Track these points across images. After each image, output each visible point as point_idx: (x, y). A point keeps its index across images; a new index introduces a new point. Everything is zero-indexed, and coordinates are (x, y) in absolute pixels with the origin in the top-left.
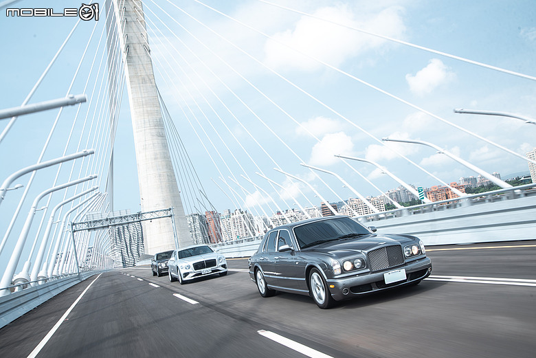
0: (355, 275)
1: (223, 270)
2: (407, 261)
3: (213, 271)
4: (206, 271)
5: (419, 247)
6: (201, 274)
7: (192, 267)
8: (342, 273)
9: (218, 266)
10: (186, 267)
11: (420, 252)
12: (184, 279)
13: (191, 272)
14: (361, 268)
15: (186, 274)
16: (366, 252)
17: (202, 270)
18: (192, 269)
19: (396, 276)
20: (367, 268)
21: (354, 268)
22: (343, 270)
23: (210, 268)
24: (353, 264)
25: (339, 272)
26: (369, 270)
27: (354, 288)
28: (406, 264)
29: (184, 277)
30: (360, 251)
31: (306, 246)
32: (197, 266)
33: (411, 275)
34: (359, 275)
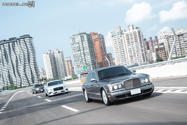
1: (66, 91)
2: (141, 85)
3: (62, 92)
4: (59, 92)
5: (148, 79)
6: (57, 93)
7: (53, 90)
8: (113, 90)
9: (64, 89)
10: (50, 90)
11: (149, 81)
12: (50, 95)
13: (53, 92)
14: (121, 88)
15: (50, 93)
16: (124, 81)
17: (57, 91)
18: (53, 91)
19: (136, 91)
20: (124, 88)
21: (118, 88)
22: (113, 89)
23: (61, 90)
24: (118, 86)
25: (112, 90)
26: (124, 89)
28: (141, 86)
29: (50, 94)
30: (121, 81)
31: (101, 79)
32: (55, 89)
33: (143, 91)
34: (120, 91)
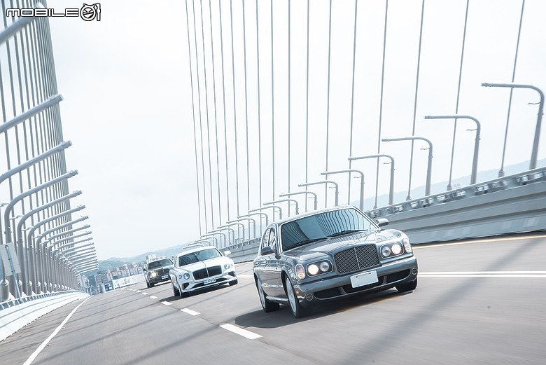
0: (320, 280)
1: (231, 279)
2: (382, 262)
3: (218, 280)
4: (209, 280)
5: (402, 245)
6: (202, 284)
7: (192, 276)
9: (224, 273)
11: (403, 251)
13: (191, 282)
14: (328, 271)
17: (204, 279)
18: (192, 279)
20: (334, 271)
21: (320, 272)
22: (308, 275)
23: (214, 277)
24: (319, 267)
27: (318, 294)
28: (381, 265)
29: (184, 289)
31: (288, 248)
32: (198, 275)
34: (325, 279)
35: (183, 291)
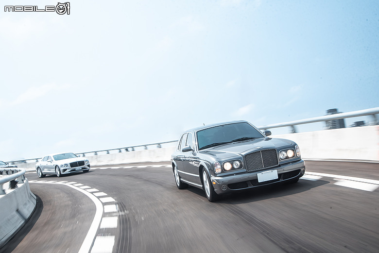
0: (233, 175)
2: (280, 163)
5: (294, 151)
6: (75, 170)
7: (69, 165)
8: (222, 172)
9: (85, 166)
10: (65, 165)
11: (295, 155)
13: (68, 169)
14: (239, 168)
15: (65, 170)
17: (76, 168)
18: (69, 167)
19: (268, 176)
21: (233, 168)
22: (223, 170)
23: (81, 167)
24: (232, 164)
25: (220, 171)
26: (245, 170)
27: (231, 185)
28: (280, 166)
31: (203, 148)
32: (72, 165)
33: (282, 175)
34: (236, 174)
35: (63, 173)
